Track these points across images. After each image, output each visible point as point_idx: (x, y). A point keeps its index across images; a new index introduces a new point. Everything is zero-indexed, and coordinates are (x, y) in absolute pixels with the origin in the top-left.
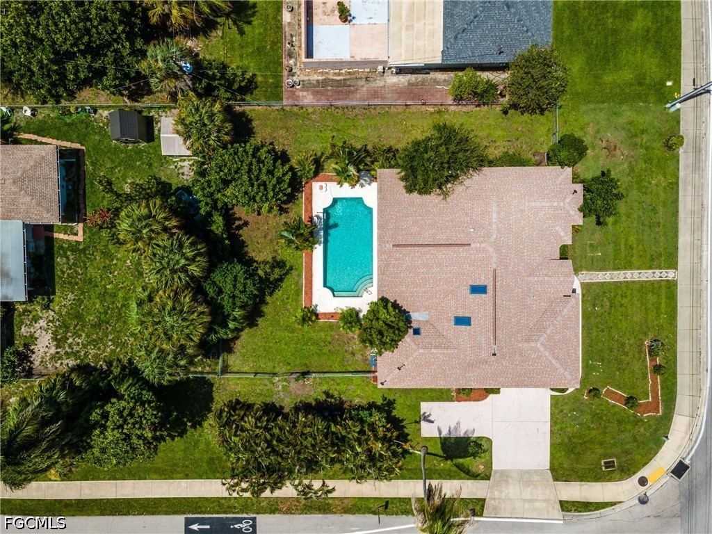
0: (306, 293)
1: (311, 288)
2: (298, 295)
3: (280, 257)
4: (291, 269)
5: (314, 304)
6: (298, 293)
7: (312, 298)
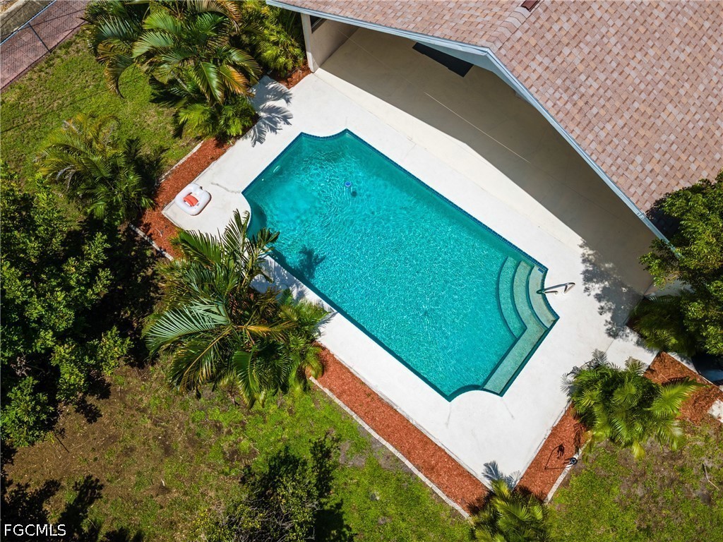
0: (429, 470)
1: (425, 441)
2: (417, 500)
3: (260, 459)
4: (322, 452)
5: (479, 471)
6: (408, 494)
7: (458, 466)
